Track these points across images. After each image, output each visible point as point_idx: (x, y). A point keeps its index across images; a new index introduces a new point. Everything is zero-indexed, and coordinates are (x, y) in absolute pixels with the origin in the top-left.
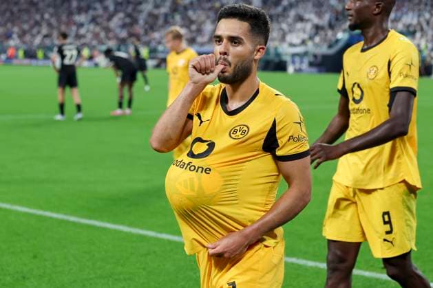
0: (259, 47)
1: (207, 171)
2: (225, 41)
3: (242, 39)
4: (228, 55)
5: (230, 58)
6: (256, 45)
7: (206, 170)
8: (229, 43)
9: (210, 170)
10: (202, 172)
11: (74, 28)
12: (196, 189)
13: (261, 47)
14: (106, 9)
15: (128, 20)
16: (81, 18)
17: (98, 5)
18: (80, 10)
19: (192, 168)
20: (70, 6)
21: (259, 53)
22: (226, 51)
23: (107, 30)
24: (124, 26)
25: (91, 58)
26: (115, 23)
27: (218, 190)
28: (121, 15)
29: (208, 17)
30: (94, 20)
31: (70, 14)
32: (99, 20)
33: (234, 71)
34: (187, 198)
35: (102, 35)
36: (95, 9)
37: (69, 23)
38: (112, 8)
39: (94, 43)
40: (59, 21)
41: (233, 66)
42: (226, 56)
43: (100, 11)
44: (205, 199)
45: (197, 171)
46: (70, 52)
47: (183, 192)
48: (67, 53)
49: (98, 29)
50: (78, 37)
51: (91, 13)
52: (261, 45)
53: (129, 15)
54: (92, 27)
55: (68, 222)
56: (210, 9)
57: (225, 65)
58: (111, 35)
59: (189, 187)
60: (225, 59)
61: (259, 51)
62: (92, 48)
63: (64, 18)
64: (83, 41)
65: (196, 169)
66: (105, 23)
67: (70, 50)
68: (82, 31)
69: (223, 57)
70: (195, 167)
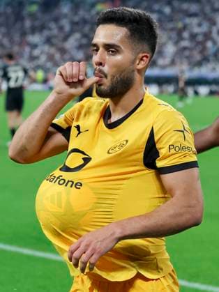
0: (141, 55)
1: (78, 185)
2: (101, 49)
3: (119, 47)
4: (104, 66)
5: (106, 69)
6: (138, 53)
7: (76, 184)
8: (106, 52)
9: (81, 185)
10: (71, 186)
11: (27, 49)
12: (63, 205)
13: (144, 55)
14: (61, 28)
15: (84, 41)
16: (35, 39)
17: (53, 25)
18: (34, 30)
19: (62, 182)
20: (23, 26)
21: (142, 62)
22: (101, 61)
23: (63, 51)
24: (80, 47)
25: (45, 81)
26: (71, 43)
27: (88, 208)
28: (77, 36)
29: (170, 38)
30: (48, 41)
31: (24, 34)
32: (54, 41)
33: (112, 84)
34: (54, 215)
35: (57, 56)
36: (50, 29)
37: (22, 43)
38: (67, 28)
39: (49, 65)
40: (12, 41)
41: (109, 78)
42: (101, 67)
43: (55, 32)
44: (73, 217)
45: (66, 185)
46: (16, 74)
47: (49, 209)
48: (12, 75)
49: (53, 50)
50: (32, 58)
51: (46, 33)
52: (143, 53)
53: (85, 36)
54: (46, 48)
55: (22, 255)
56: (172, 29)
57: (101, 77)
58: (67, 56)
59: (56, 202)
60: (100, 71)
61: (142, 59)
62: (46, 70)
63: (17, 38)
64: (36, 63)
65: (66, 183)
66: (60, 44)
67: (15, 71)
68: (36, 52)
69: (98, 67)
70: (64, 180)
